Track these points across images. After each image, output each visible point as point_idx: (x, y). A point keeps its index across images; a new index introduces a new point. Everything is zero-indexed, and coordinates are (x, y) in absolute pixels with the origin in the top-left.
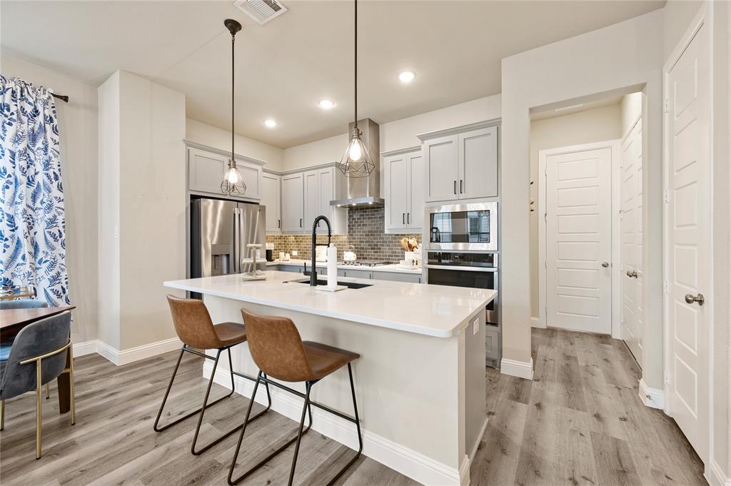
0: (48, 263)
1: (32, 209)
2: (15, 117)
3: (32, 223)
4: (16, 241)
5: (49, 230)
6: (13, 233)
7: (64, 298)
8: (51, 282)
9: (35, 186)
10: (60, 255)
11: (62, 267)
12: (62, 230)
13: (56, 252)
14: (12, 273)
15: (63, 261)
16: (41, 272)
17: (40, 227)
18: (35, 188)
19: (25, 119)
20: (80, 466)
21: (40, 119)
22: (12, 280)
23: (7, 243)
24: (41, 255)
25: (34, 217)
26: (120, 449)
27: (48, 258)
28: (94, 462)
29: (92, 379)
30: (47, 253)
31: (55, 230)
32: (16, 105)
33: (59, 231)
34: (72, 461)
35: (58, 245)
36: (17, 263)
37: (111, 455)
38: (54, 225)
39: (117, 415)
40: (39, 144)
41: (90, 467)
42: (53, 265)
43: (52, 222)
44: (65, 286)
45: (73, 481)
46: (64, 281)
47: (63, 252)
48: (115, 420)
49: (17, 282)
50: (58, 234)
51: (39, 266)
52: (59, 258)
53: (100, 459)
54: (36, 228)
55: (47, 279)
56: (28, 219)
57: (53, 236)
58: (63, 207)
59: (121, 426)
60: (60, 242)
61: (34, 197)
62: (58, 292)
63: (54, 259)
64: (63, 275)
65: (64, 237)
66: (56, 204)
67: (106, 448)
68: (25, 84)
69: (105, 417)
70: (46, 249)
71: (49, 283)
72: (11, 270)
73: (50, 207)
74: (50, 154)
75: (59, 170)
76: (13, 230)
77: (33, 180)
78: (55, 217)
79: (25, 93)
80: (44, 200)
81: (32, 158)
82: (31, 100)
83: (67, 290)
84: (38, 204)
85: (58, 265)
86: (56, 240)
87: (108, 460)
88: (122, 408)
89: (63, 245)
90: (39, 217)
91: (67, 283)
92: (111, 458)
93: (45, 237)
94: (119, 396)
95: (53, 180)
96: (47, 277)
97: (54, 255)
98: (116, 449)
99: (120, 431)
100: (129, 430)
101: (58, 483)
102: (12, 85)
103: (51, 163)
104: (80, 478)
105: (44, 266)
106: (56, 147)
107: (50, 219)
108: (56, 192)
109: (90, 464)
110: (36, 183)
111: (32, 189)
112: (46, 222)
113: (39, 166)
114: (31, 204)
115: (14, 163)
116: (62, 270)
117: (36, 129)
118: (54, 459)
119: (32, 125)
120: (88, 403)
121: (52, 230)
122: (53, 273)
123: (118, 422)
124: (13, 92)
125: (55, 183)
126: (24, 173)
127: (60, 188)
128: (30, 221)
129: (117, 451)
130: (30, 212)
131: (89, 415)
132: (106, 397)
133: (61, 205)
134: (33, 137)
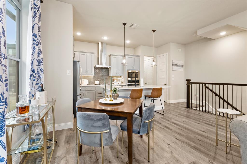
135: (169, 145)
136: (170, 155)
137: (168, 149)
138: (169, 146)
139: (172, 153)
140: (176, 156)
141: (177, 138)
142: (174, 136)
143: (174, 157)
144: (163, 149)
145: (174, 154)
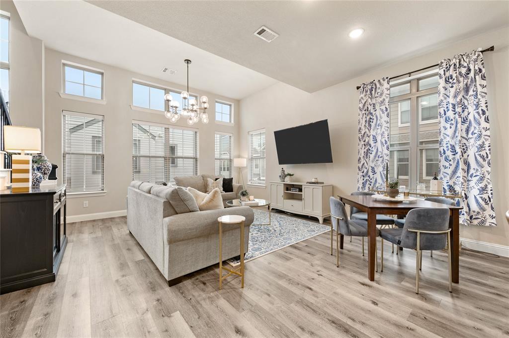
0: (478, 177)
1: (466, 139)
2: (455, 81)
3: (466, 149)
4: (456, 161)
5: (479, 153)
6: (454, 156)
7: (490, 205)
8: (480, 191)
9: (468, 123)
10: (487, 171)
11: (489, 181)
12: (488, 152)
13: (484, 170)
14: (454, 182)
15: (489, 177)
16: (472, 184)
17: (472, 152)
18: (468, 124)
19: (461, 79)
20: (427, 315)
21: (472, 74)
22: (454, 187)
23: (451, 163)
24: (472, 171)
25: (467, 145)
26: (458, 330)
27: (478, 174)
28: (436, 320)
29: (496, 276)
30: (477, 170)
31: (483, 153)
32: (456, 73)
33: (486, 153)
34: (428, 309)
35: (485, 164)
36: (457, 176)
37: (448, 327)
38: (483, 149)
39: (483, 310)
40: (471, 92)
41: (431, 320)
42: (482, 179)
43: (482, 147)
44: (490, 196)
45: (416, 318)
46: (490, 192)
47: (489, 169)
48: (478, 311)
49: (458, 188)
50: (485, 156)
51: (470, 179)
52: (486, 174)
53: (440, 322)
54: (469, 152)
55: (476, 189)
56: (463, 146)
57: (482, 157)
58: (489, 134)
59: (477, 318)
60: (487, 161)
61: (467, 131)
62: (486, 199)
63: (483, 175)
64: (489, 187)
65: (489, 158)
66: (484, 133)
67: (451, 320)
68: (462, 56)
69: (474, 304)
70: (476, 167)
71: (478, 192)
72: (453, 180)
73: (480, 136)
74: (479, 97)
75: (487, 106)
76: (454, 155)
77: (467, 119)
78: (483, 142)
79: (462, 62)
80: (476, 131)
81: (466, 104)
82: (465, 64)
83: (492, 200)
84: (470, 135)
85: (486, 179)
86: (484, 160)
87: (443, 327)
88: (493, 309)
89: (489, 164)
90: (470, 144)
91: (492, 194)
92: (447, 329)
93: (476, 158)
94: (503, 300)
95: (481, 116)
96: (477, 188)
97: (483, 172)
98: (455, 327)
99: (472, 320)
100: (479, 325)
101: (411, 311)
102: (454, 61)
103: (480, 103)
104: (421, 320)
105: (475, 179)
106: (485, 90)
107: (480, 145)
108: (484, 124)
109: (433, 319)
110: (469, 119)
111: (466, 125)
112: (477, 147)
113: (471, 109)
114: (465, 135)
115: (455, 111)
116: (489, 183)
117: (469, 83)
118: (422, 300)
119: (466, 81)
120: (474, 288)
121: (482, 153)
122: (482, 185)
123: (479, 314)
124: (455, 65)
125: (483, 117)
126: (460, 116)
127: (487, 120)
128: (465, 147)
129: (454, 328)
130: (464, 141)
131: (465, 294)
132: (491, 293)
133: (488, 133)
134: (467, 89)
135: (319, 275)
136: (313, 263)
137: (319, 268)
138: (318, 273)
139: (312, 265)
140: (307, 263)
141: (308, 290)
142: (316, 295)
143: (308, 262)
144: (325, 268)
145: (309, 265)
